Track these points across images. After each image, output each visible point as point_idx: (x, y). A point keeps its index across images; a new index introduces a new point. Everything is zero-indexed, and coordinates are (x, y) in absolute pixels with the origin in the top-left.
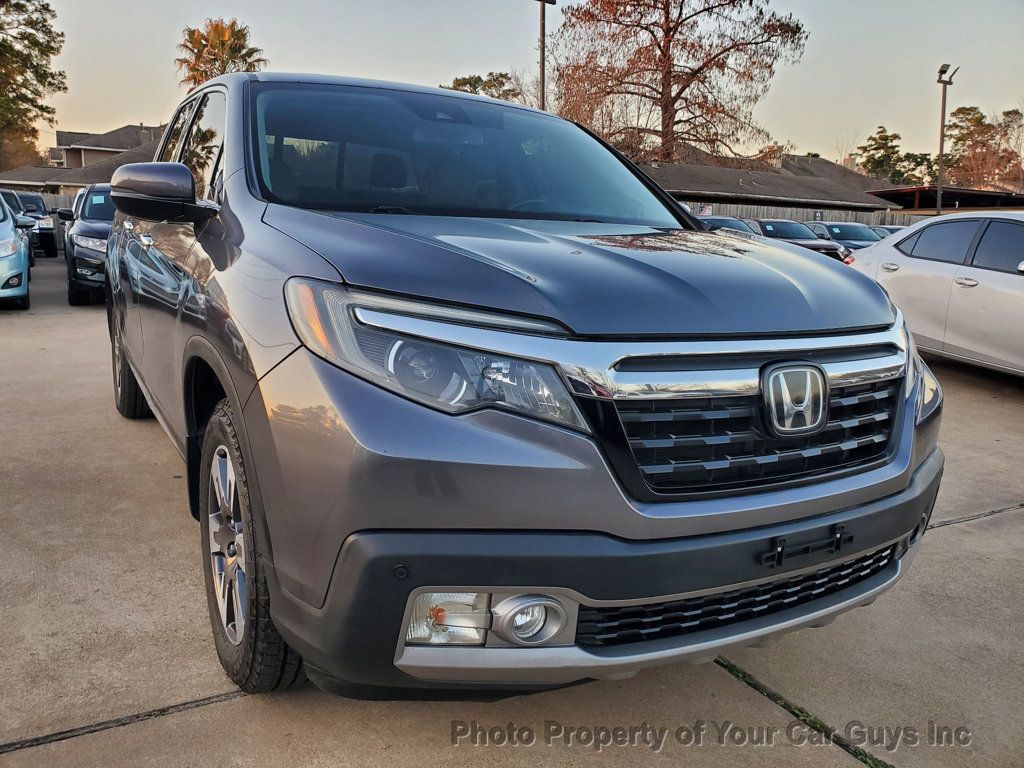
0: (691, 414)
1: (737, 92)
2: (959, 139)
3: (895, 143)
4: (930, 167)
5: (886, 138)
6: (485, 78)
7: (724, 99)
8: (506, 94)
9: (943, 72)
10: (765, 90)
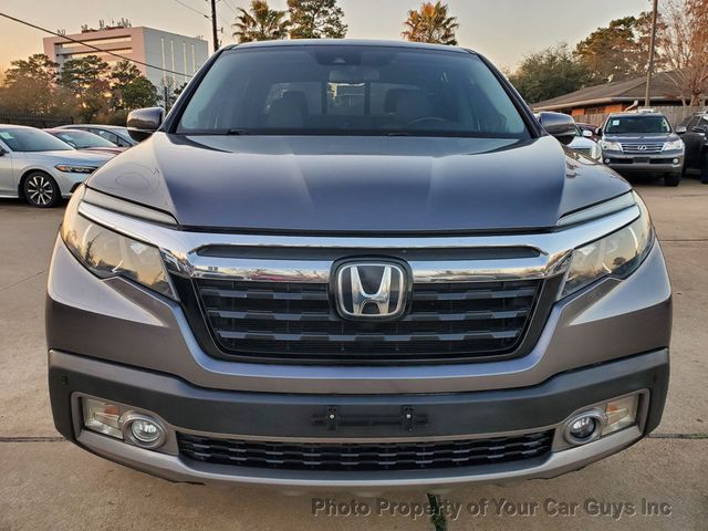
0: (262, 295)
6: (637, 17)
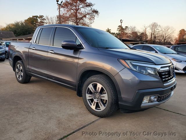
1: (89, 22)
2: (119, 31)
3: (110, 31)
4: (115, 35)
5: (109, 30)
6: (39, 16)
7: (86, 23)
8: (43, 19)
9: (121, 21)
10: (93, 22)
